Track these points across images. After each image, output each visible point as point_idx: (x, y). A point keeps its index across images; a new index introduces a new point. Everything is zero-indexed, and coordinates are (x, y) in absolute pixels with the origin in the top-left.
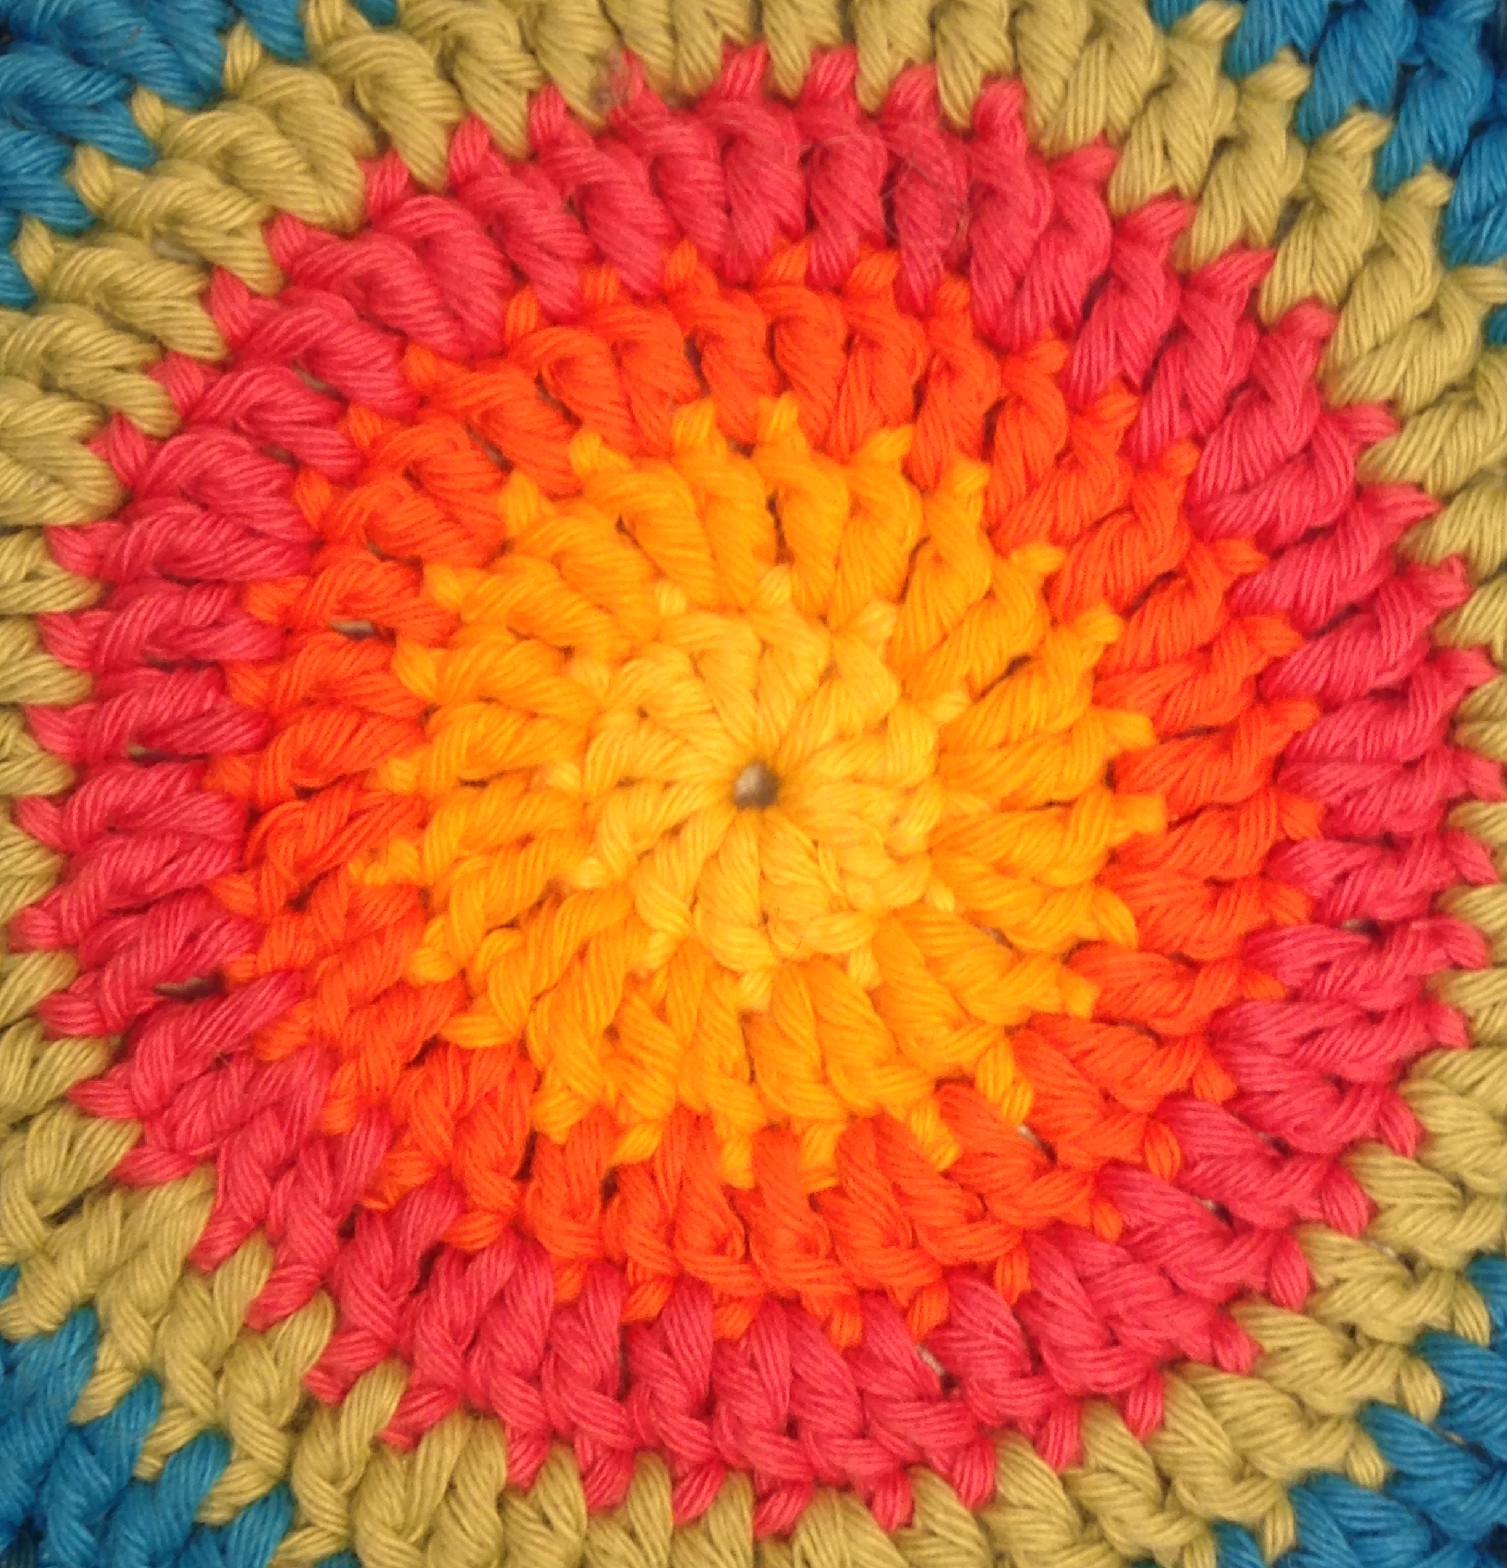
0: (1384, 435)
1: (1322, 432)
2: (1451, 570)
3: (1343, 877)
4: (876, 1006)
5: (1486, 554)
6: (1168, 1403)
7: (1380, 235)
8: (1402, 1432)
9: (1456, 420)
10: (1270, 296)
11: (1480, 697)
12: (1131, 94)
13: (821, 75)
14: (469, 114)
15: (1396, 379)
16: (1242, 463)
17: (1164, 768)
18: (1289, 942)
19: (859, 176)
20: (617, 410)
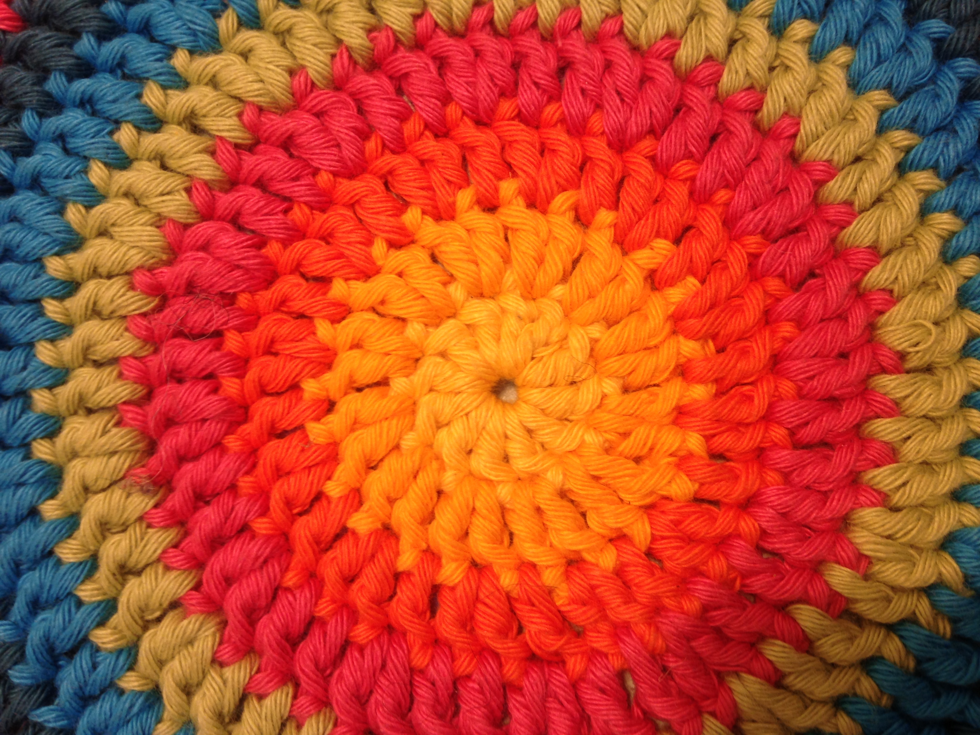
0: (307, 75)
1: (308, 108)
2: (375, 38)
3: (536, 84)
4: (617, 322)
5: (365, 19)
6: (817, 159)
7: (207, 84)
8: (824, 39)
9: (298, 38)
10: (239, 138)
11: (440, 19)
12: (136, 214)
13: (132, 375)
14: (159, 560)
15: (279, 70)
16: (325, 148)
17: (484, 180)
18: (572, 110)
19: (184, 353)
20: (312, 472)
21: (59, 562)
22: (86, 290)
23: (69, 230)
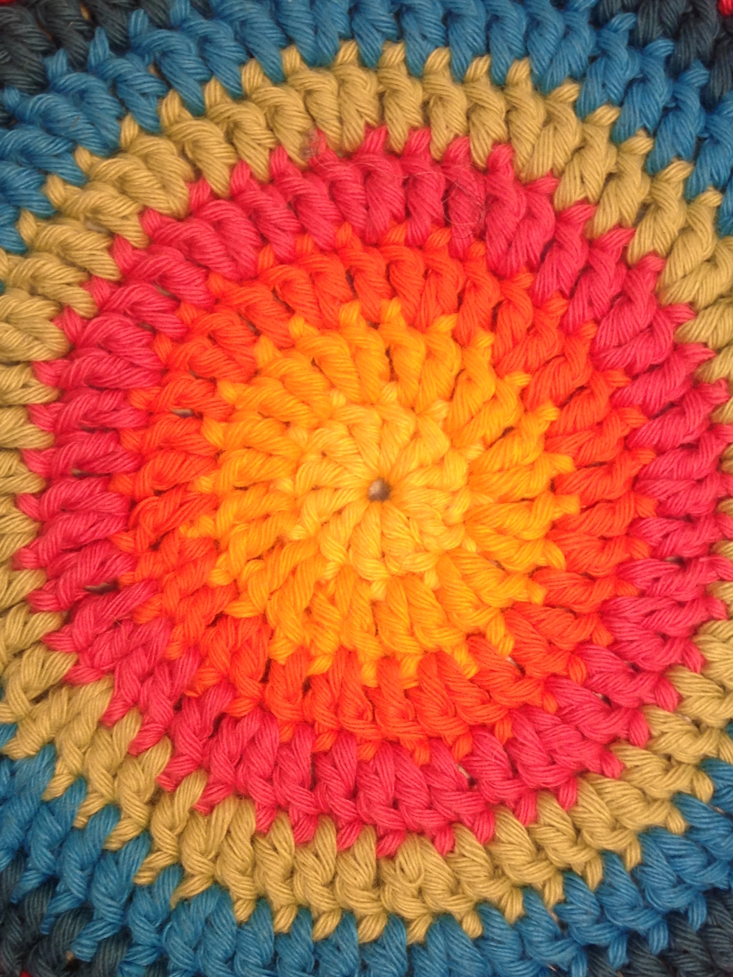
0: (688, 319)
1: (658, 317)
2: (721, 385)
3: (666, 536)
4: (437, 598)
6: (579, 793)
7: (687, 221)
8: (693, 807)
9: (724, 312)
10: (632, 251)
12: (565, 151)
13: (413, 141)
14: (240, 160)
15: (694, 292)
16: (618, 333)
17: (579, 482)
18: (640, 568)
19: (432, 191)
20: (313, 306)
21: (242, 64)
22: (496, 100)
23: (555, 85)
